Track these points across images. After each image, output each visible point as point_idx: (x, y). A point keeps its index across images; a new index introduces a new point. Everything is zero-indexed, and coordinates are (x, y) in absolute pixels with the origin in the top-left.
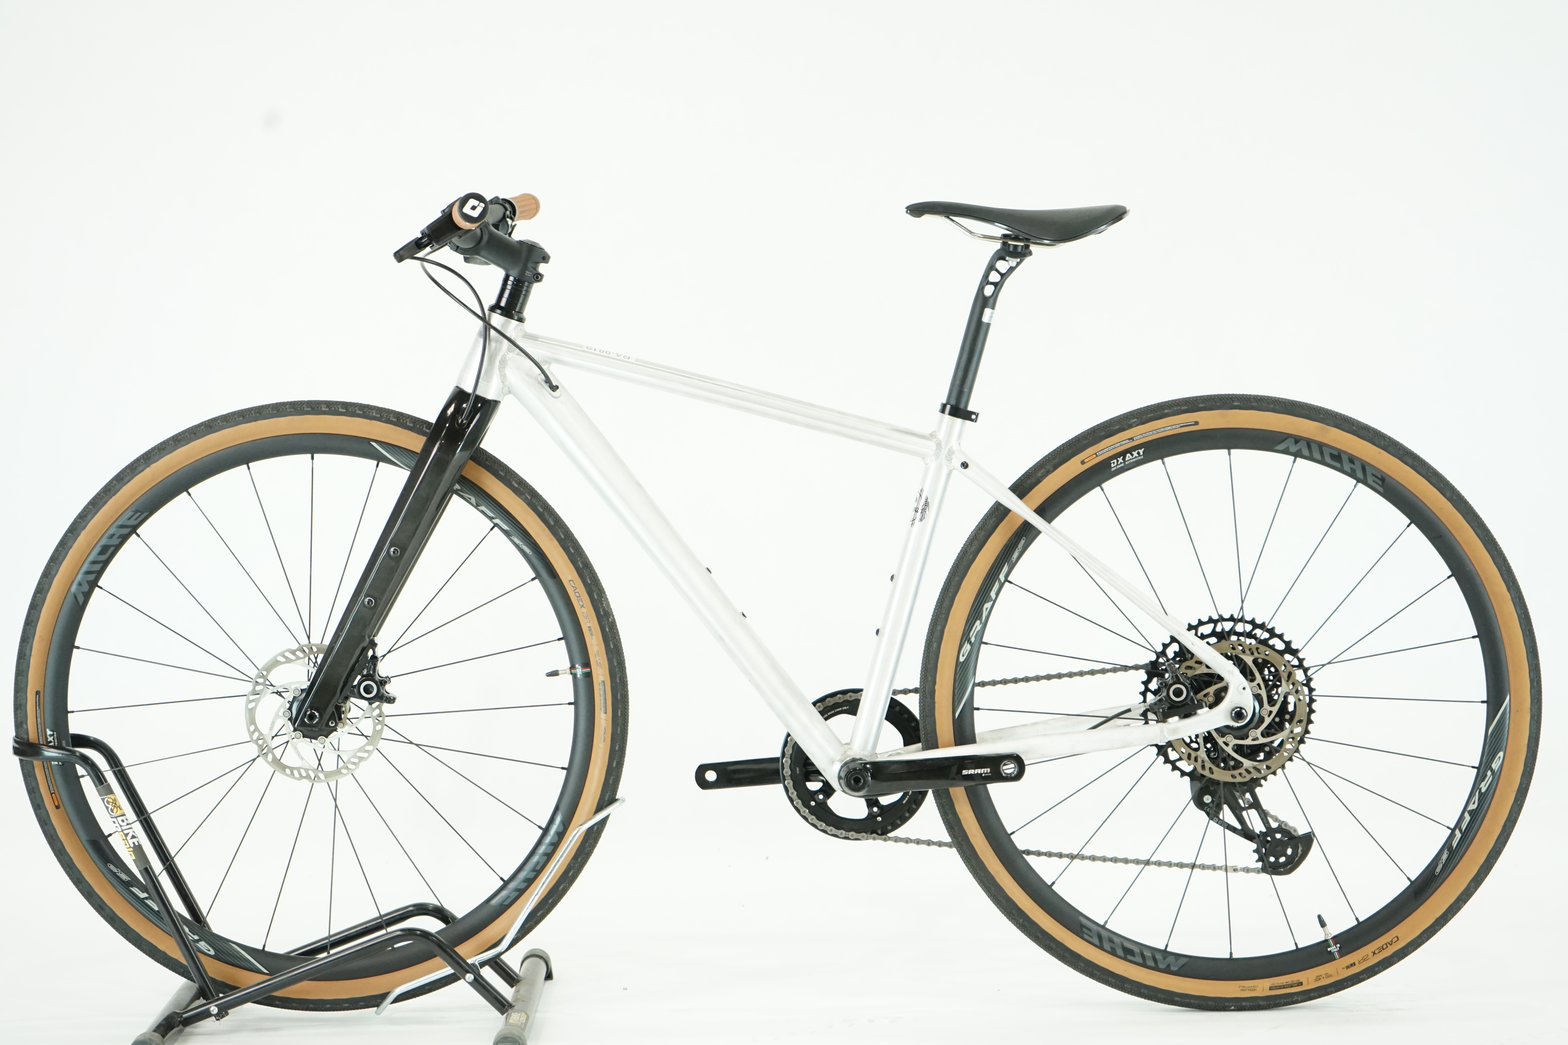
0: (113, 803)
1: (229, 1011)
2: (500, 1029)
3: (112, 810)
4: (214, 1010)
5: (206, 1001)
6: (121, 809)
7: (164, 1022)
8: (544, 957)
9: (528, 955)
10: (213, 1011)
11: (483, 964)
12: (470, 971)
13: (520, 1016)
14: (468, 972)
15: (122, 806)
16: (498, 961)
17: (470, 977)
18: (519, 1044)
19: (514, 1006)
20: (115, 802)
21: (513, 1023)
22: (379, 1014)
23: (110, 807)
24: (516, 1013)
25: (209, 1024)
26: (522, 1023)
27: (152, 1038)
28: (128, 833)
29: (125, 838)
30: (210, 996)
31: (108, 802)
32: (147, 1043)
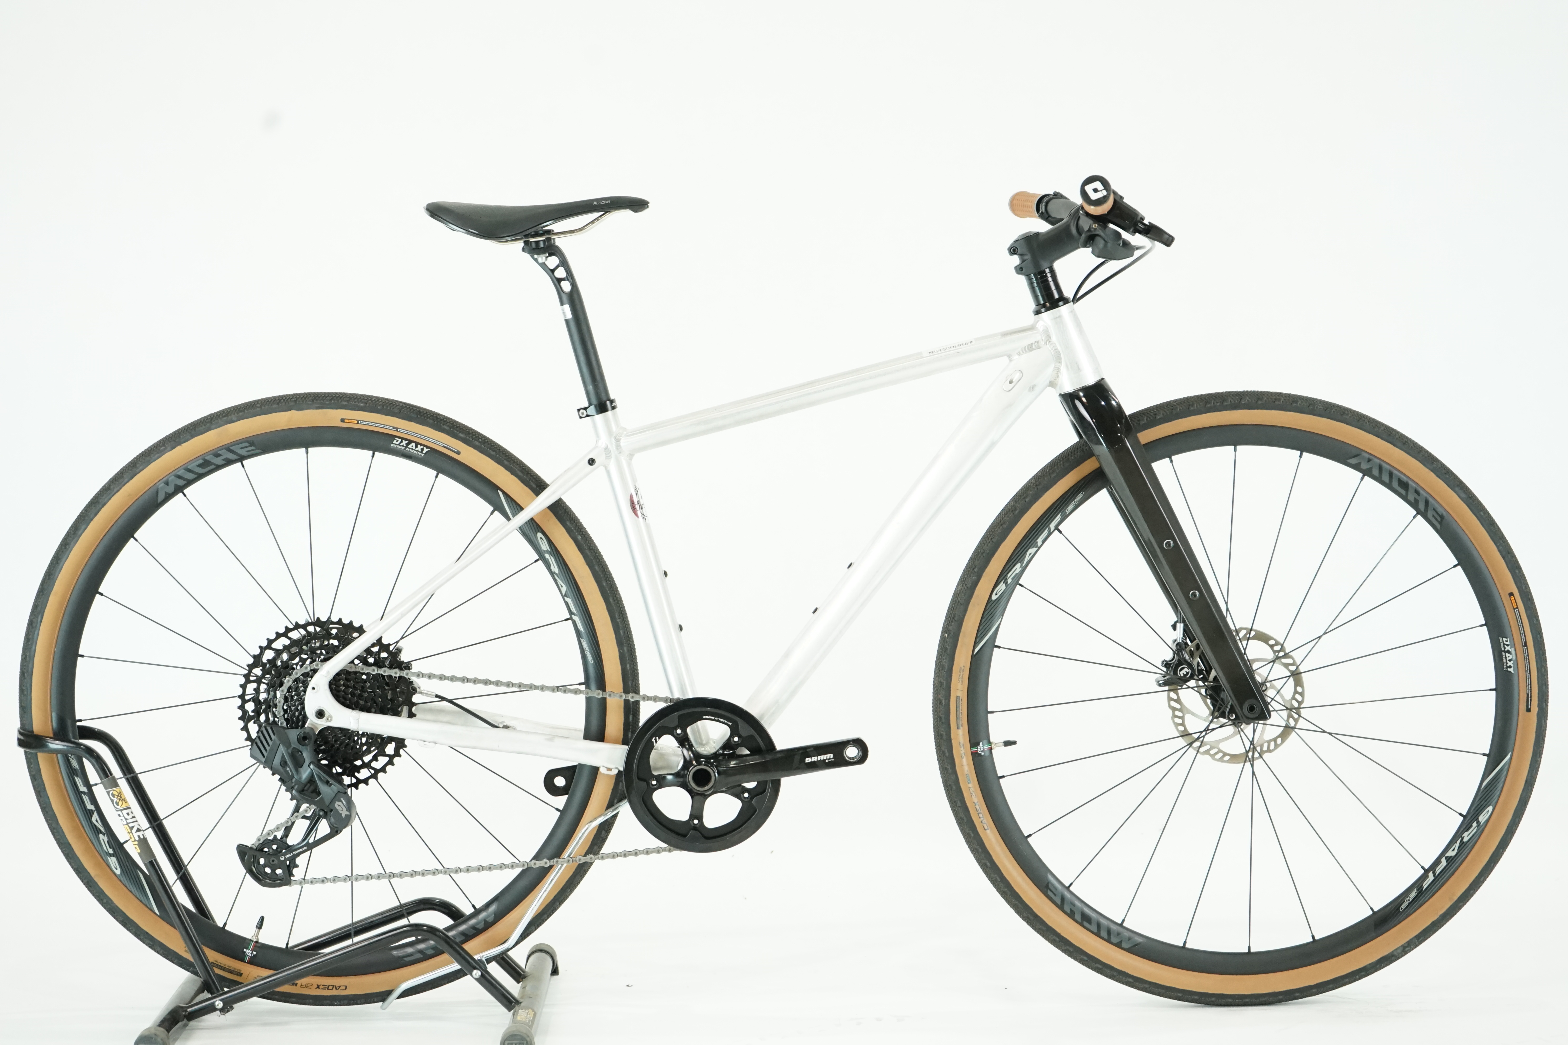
0: (118, 796)
1: (234, 1006)
2: (506, 1027)
3: (117, 804)
4: (219, 1004)
5: (211, 995)
6: (126, 802)
7: (169, 1017)
8: (550, 952)
9: (534, 950)
10: (218, 1006)
11: (489, 961)
12: (478, 967)
13: (528, 1013)
14: (475, 968)
15: (128, 799)
16: (505, 956)
17: (477, 973)
18: (527, 1042)
19: (521, 1003)
20: (120, 794)
21: (520, 1021)
22: (384, 1009)
23: (115, 799)
24: (523, 1010)
25: (213, 1018)
26: (529, 1021)
27: (158, 1033)
28: (133, 827)
29: (130, 832)
30: (215, 991)
31: (113, 795)
32: (152, 1038)
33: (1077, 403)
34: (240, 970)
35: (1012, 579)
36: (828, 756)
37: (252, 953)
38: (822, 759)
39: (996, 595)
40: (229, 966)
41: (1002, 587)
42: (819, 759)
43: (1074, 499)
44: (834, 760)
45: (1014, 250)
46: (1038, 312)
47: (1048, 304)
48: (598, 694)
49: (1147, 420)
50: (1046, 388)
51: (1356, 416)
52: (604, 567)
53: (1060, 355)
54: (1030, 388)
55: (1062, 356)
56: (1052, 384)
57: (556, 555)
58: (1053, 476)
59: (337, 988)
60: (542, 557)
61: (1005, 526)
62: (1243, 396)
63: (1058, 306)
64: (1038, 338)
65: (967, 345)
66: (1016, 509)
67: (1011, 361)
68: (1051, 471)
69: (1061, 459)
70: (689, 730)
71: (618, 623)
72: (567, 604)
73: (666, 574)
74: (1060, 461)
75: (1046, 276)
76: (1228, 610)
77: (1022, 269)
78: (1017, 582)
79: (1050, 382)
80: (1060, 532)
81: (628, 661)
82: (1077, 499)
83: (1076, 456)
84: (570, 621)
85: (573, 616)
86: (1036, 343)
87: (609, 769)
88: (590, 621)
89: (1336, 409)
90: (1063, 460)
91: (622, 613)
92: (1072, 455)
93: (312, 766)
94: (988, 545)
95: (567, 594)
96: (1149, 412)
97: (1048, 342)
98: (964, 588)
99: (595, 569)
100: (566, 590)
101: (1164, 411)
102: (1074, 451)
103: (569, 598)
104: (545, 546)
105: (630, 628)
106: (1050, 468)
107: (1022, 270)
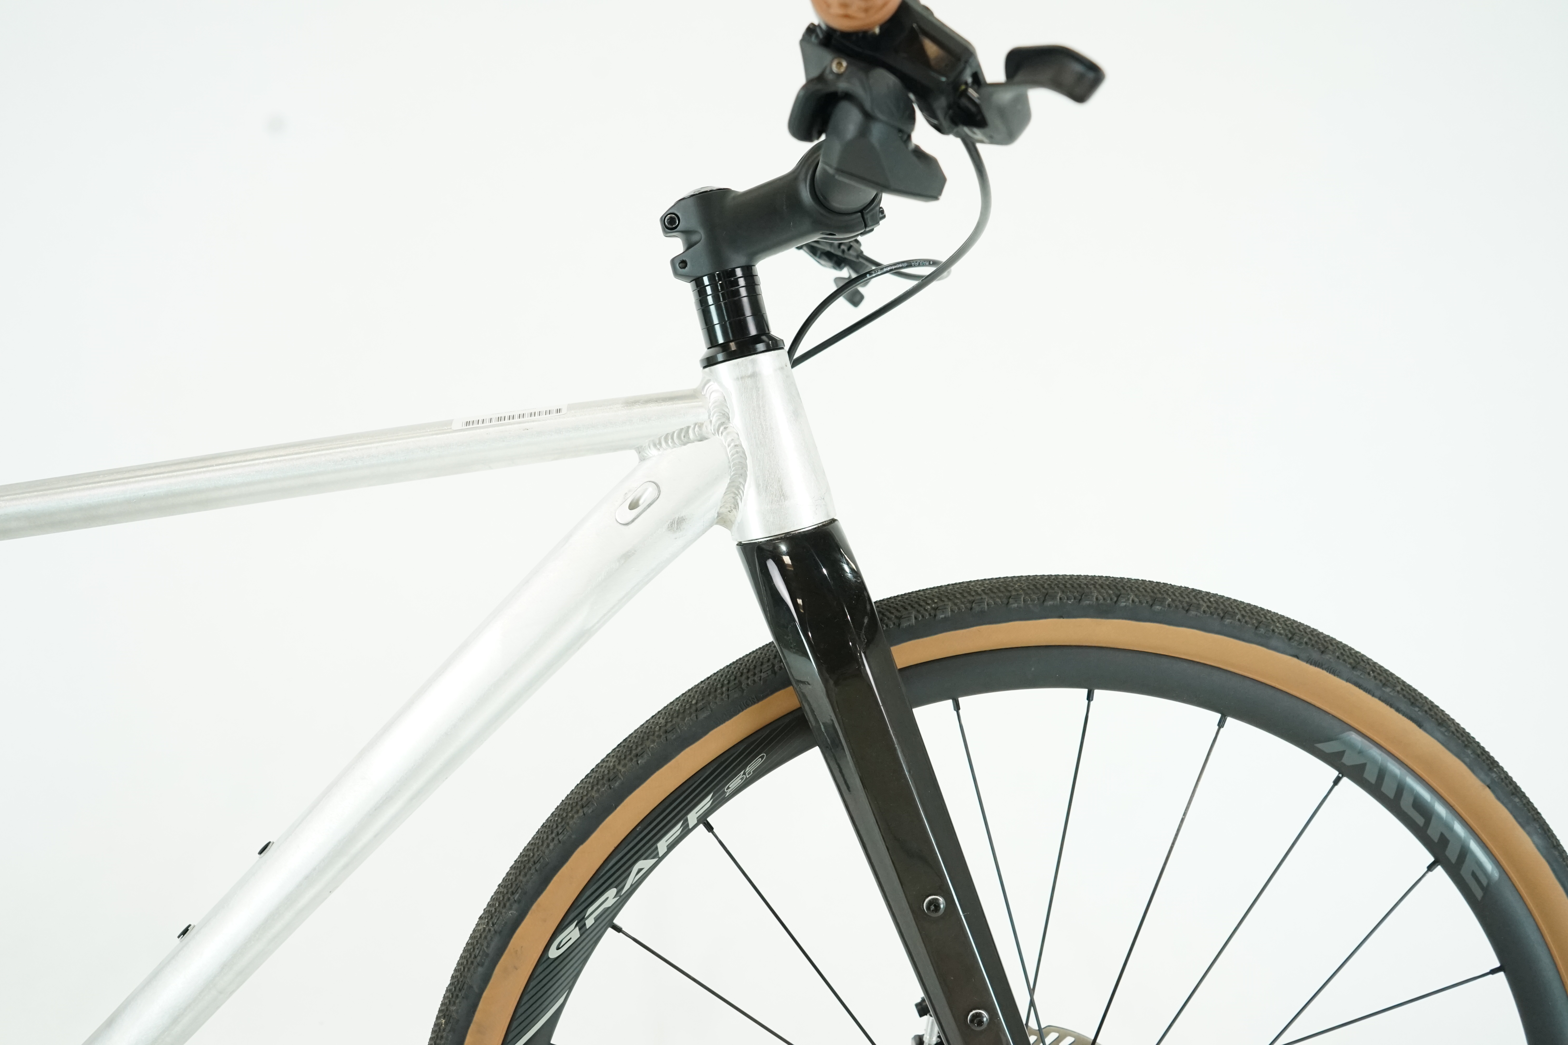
33: (772, 566)
35: (596, 919)
39: (558, 948)
41: (572, 933)
43: (744, 767)
45: (672, 221)
46: (710, 362)
47: (733, 346)
49: (916, 618)
50: (711, 526)
51: (1348, 656)
53: (746, 459)
54: (672, 524)
55: (749, 462)
56: (723, 520)
58: (703, 716)
61: (588, 810)
62: (1123, 591)
63: (755, 352)
64: (703, 417)
65: (548, 415)
66: (616, 777)
67: (642, 459)
68: (700, 704)
69: (726, 682)
74: (722, 686)
75: (736, 283)
76: (1032, 1004)
77: (684, 264)
78: (608, 921)
79: (719, 514)
80: (710, 828)
82: (750, 769)
83: (756, 678)
86: (697, 429)
89: (1310, 639)
90: (729, 683)
92: (750, 674)
94: (548, 846)
96: (922, 603)
97: (722, 428)
98: (490, 930)
101: (956, 604)
102: (755, 667)
106: (700, 698)
107: (684, 267)
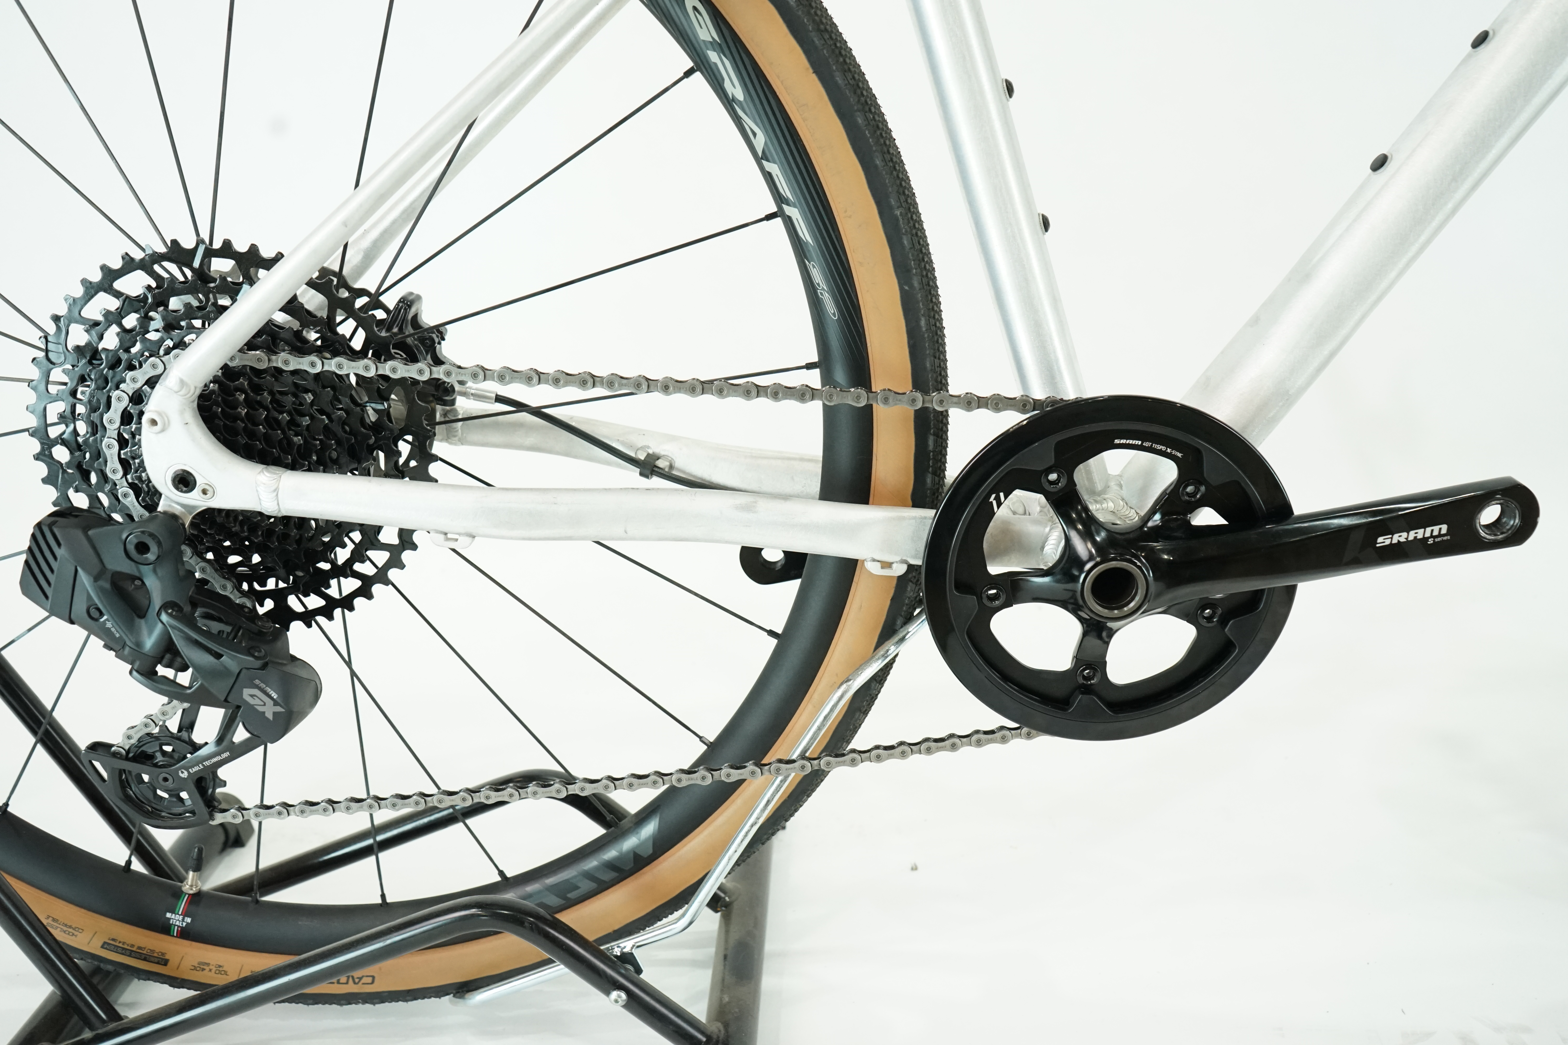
14: (616, 985)
17: (620, 996)
34: (163, 954)
36: (1436, 529)
37: (183, 920)
38: (1420, 536)
40: (139, 948)
42: (1411, 538)
44: (1449, 537)
48: (856, 398)
52: (856, 76)
57: (734, 50)
59: (357, 980)
60: (701, 65)
70: (1080, 474)
71: (897, 220)
72: (769, 177)
73: (1010, 89)
81: (922, 312)
84: (778, 221)
85: (784, 206)
87: (887, 565)
88: (829, 219)
91: (904, 193)
93: (164, 617)
95: (767, 152)
99: (836, 83)
100: (766, 143)
103: (775, 162)
104: (705, 31)
105: (922, 230)
